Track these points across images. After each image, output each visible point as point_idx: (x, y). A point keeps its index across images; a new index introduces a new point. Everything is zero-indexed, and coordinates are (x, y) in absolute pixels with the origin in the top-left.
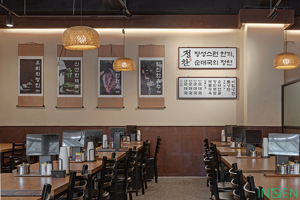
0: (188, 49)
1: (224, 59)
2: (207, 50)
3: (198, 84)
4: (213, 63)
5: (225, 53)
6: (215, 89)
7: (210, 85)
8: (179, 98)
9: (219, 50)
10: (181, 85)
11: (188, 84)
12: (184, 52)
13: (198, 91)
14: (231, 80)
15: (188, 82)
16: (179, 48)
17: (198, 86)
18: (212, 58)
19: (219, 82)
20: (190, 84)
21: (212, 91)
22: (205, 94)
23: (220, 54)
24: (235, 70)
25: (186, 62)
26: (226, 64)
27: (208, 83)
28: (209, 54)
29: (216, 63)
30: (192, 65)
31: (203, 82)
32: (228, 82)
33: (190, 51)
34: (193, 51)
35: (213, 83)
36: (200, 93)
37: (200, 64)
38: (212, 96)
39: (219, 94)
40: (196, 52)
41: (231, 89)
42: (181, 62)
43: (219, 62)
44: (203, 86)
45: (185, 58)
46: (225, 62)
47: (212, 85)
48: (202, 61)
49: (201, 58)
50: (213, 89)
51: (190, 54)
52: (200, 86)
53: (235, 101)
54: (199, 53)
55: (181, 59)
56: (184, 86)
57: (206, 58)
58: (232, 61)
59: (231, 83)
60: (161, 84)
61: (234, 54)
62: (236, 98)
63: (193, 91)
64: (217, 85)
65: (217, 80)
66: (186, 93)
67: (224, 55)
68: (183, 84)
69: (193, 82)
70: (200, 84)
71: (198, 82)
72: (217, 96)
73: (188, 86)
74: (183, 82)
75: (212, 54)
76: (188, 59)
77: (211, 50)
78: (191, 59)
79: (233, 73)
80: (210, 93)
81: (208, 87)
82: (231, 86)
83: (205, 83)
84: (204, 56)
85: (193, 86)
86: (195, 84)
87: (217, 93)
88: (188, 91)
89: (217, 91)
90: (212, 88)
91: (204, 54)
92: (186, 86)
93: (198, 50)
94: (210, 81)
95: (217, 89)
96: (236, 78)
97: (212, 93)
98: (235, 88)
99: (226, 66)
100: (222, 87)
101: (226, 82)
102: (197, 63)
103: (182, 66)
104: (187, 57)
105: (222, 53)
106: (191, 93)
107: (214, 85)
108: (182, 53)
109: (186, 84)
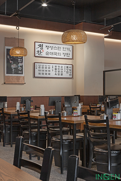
0: (41, 44)
1: (65, 52)
2: (54, 46)
3: (48, 68)
4: (57, 54)
5: (66, 48)
6: (59, 72)
7: (56, 69)
8: (34, 77)
9: (62, 46)
10: (36, 68)
11: (41, 68)
12: (38, 45)
13: (48, 72)
14: (69, 66)
15: (41, 66)
16: (35, 42)
17: (48, 69)
18: (57, 51)
19: (62, 67)
20: (43, 68)
21: (57, 73)
22: (53, 74)
23: (62, 49)
24: (71, 60)
25: (40, 52)
26: (66, 55)
27: (54, 67)
28: (55, 48)
29: (60, 54)
30: (44, 54)
31: (51, 67)
32: (67, 67)
33: (42, 45)
34: (44, 45)
35: (57, 67)
36: (49, 74)
37: (49, 54)
39: (62, 75)
40: (47, 46)
41: (69, 72)
42: (36, 52)
43: (62, 54)
44: (51, 69)
45: (39, 49)
46: (65, 54)
47: (57, 69)
48: (50, 52)
49: (50, 50)
50: (57, 72)
51: (42, 47)
52: (49, 69)
53: (71, 80)
54: (49, 47)
55: (36, 50)
56: (38, 69)
57: (53, 51)
58: (69, 54)
59: (69, 68)
60: (22, 67)
61: (71, 49)
62: (72, 78)
63: (44, 72)
64: (60, 69)
65: (60, 65)
66: (40, 74)
67: (64, 49)
68: (38, 68)
69: (44, 67)
70: (49, 68)
71: (48, 67)
72: (60, 76)
73: (41, 69)
74: (38, 66)
75: (57, 49)
76: (41, 50)
77: (57, 46)
78: (43, 51)
79: (70, 62)
81: (54, 70)
82: (69, 70)
83: (53, 68)
84: (52, 49)
85: (44, 69)
86: (46, 68)
87: (60, 75)
88: (41, 72)
89: (60, 73)
90: (57, 70)
91: (52, 48)
92: (39, 69)
93: (48, 45)
94: (56, 66)
95: (60, 72)
96: (72, 65)
97: (57, 75)
98: (72, 71)
99: (66, 57)
100: (63, 70)
101: (66, 67)
102: (47, 53)
103: (37, 55)
104: (41, 49)
105: (63, 48)
106: (46, 74)
107: (58, 69)
108: (37, 46)
109: (39, 68)
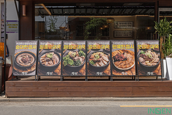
1: (129, 25)
2: (123, 22)
6: (126, 34)
7: (124, 33)
8: (114, 37)
9: (127, 22)
12: (116, 23)
13: (120, 35)
14: (131, 31)
17: (120, 33)
18: (125, 25)
19: (127, 32)
23: (127, 24)
27: (123, 32)
30: (118, 27)
31: (122, 32)
32: (130, 32)
33: (118, 22)
36: (121, 36)
38: (125, 36)
42: (115, 26)
43: (127, 26)
44: (122, 34)
45: (116, 25)
49: (121, 25)
55: (115, 25)
57: (123, 25)
58: (131, 26)
60: (109, 33)
61: (132, 23)
62: (132, 37)
63: (119, 35)
66: (116, 36)
70: (121, 33)
72: (126, 36)
77: (125, 22)
78: (118, 25)
80: (124, 36)
82: (131, 34)
86: (119, 33)
88: (117, 35)
89: (126, 35)
90: (125, 34)
93: (120, 22)
94: (124, 32)
96: (133, 31)
100: (128, 34)
103: (115, 27)
105: (128, 23)
106: (118, 36)
109: (116, 33)
